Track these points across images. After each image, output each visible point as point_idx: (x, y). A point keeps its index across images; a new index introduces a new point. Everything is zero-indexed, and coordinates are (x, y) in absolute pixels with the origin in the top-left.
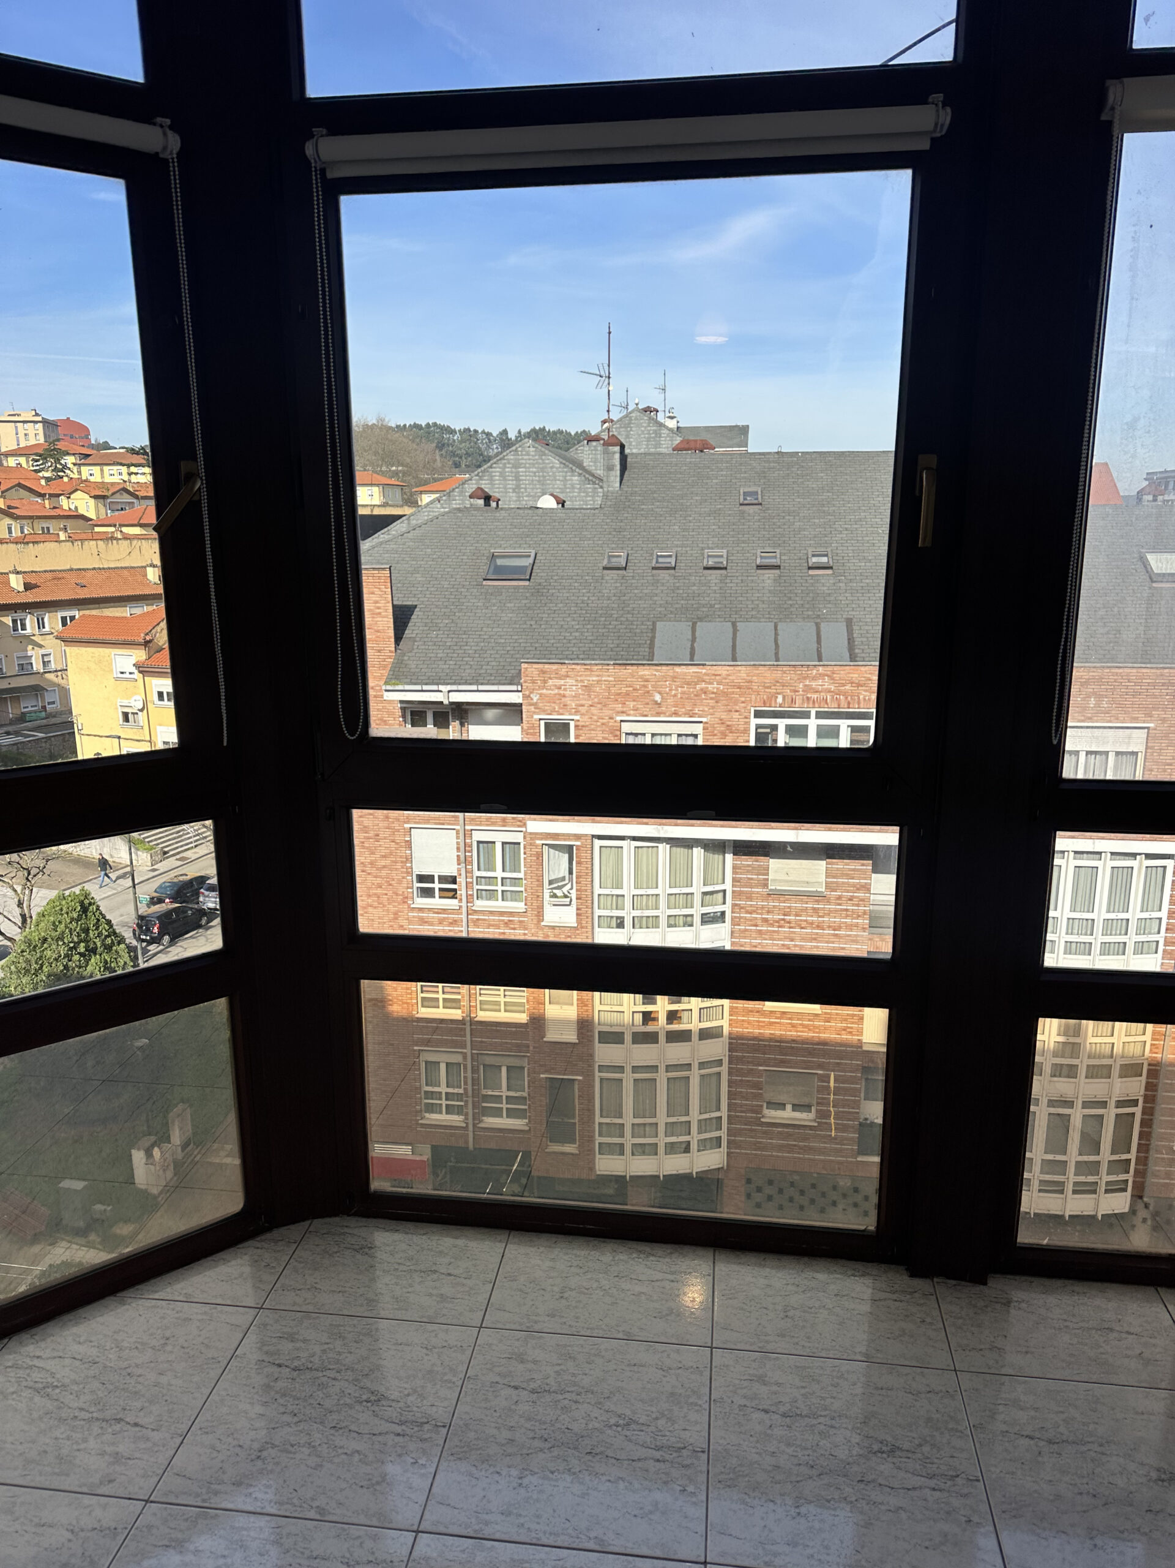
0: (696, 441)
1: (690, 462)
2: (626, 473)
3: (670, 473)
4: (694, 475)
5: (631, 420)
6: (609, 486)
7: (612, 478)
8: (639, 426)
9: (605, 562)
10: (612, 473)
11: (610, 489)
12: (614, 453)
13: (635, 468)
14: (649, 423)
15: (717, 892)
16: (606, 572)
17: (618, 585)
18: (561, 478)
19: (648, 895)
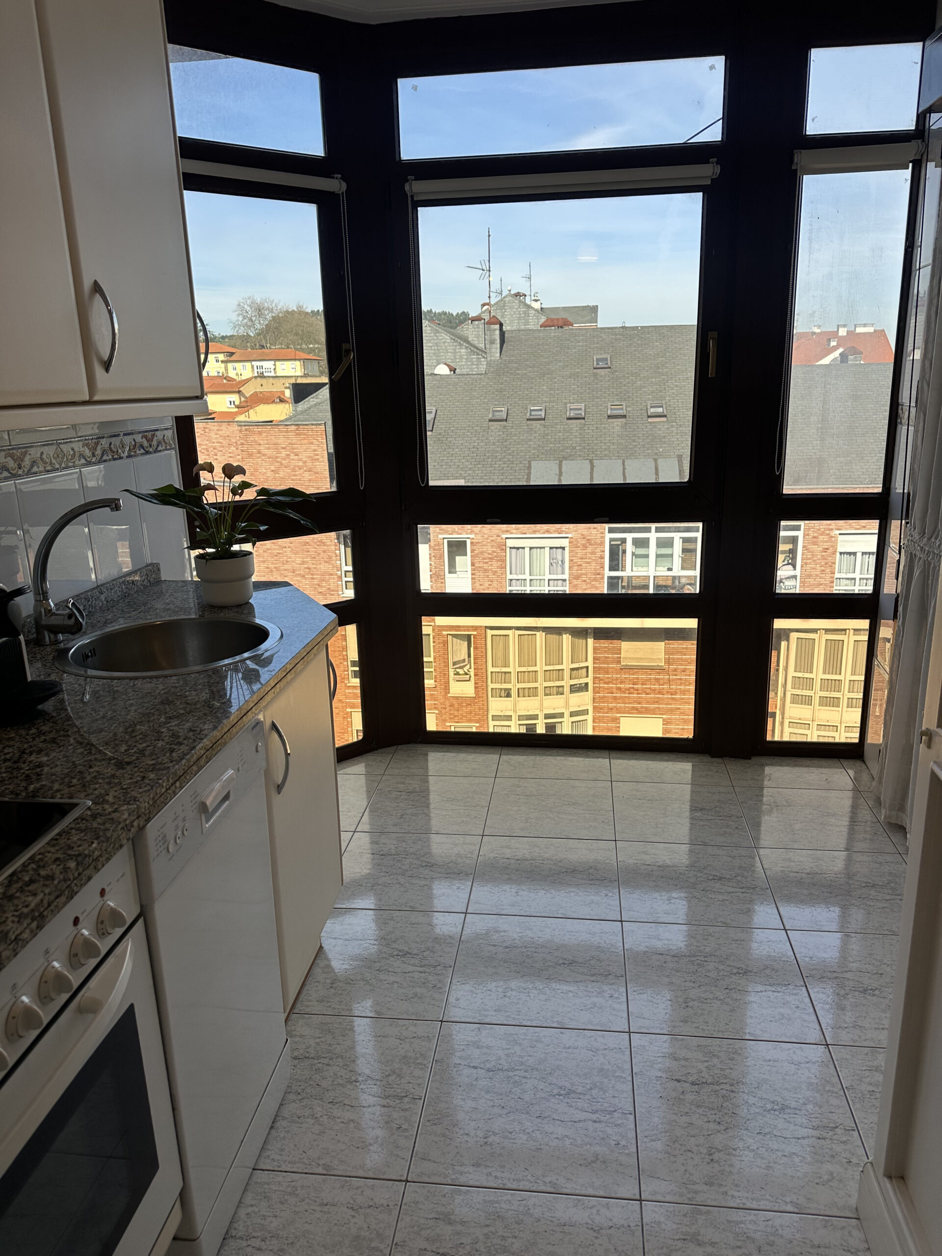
0: (558, 319)
1: (554, 336)
2: (505, 345)
3: (539, 345)
4: (557, 347)
5: (505, 303)
6: (491, 356)
7: (494, 350)
8: (511, 308)
9: (490, 416)
10: (494, 346)
11: (492, 358)
12: (495, 330)
13: (511, 341)
14: (520, 305)
15: (582, 668)
16: (491, 423)
17: (501, 433)
18: (452, 351)
19: (529, 672)
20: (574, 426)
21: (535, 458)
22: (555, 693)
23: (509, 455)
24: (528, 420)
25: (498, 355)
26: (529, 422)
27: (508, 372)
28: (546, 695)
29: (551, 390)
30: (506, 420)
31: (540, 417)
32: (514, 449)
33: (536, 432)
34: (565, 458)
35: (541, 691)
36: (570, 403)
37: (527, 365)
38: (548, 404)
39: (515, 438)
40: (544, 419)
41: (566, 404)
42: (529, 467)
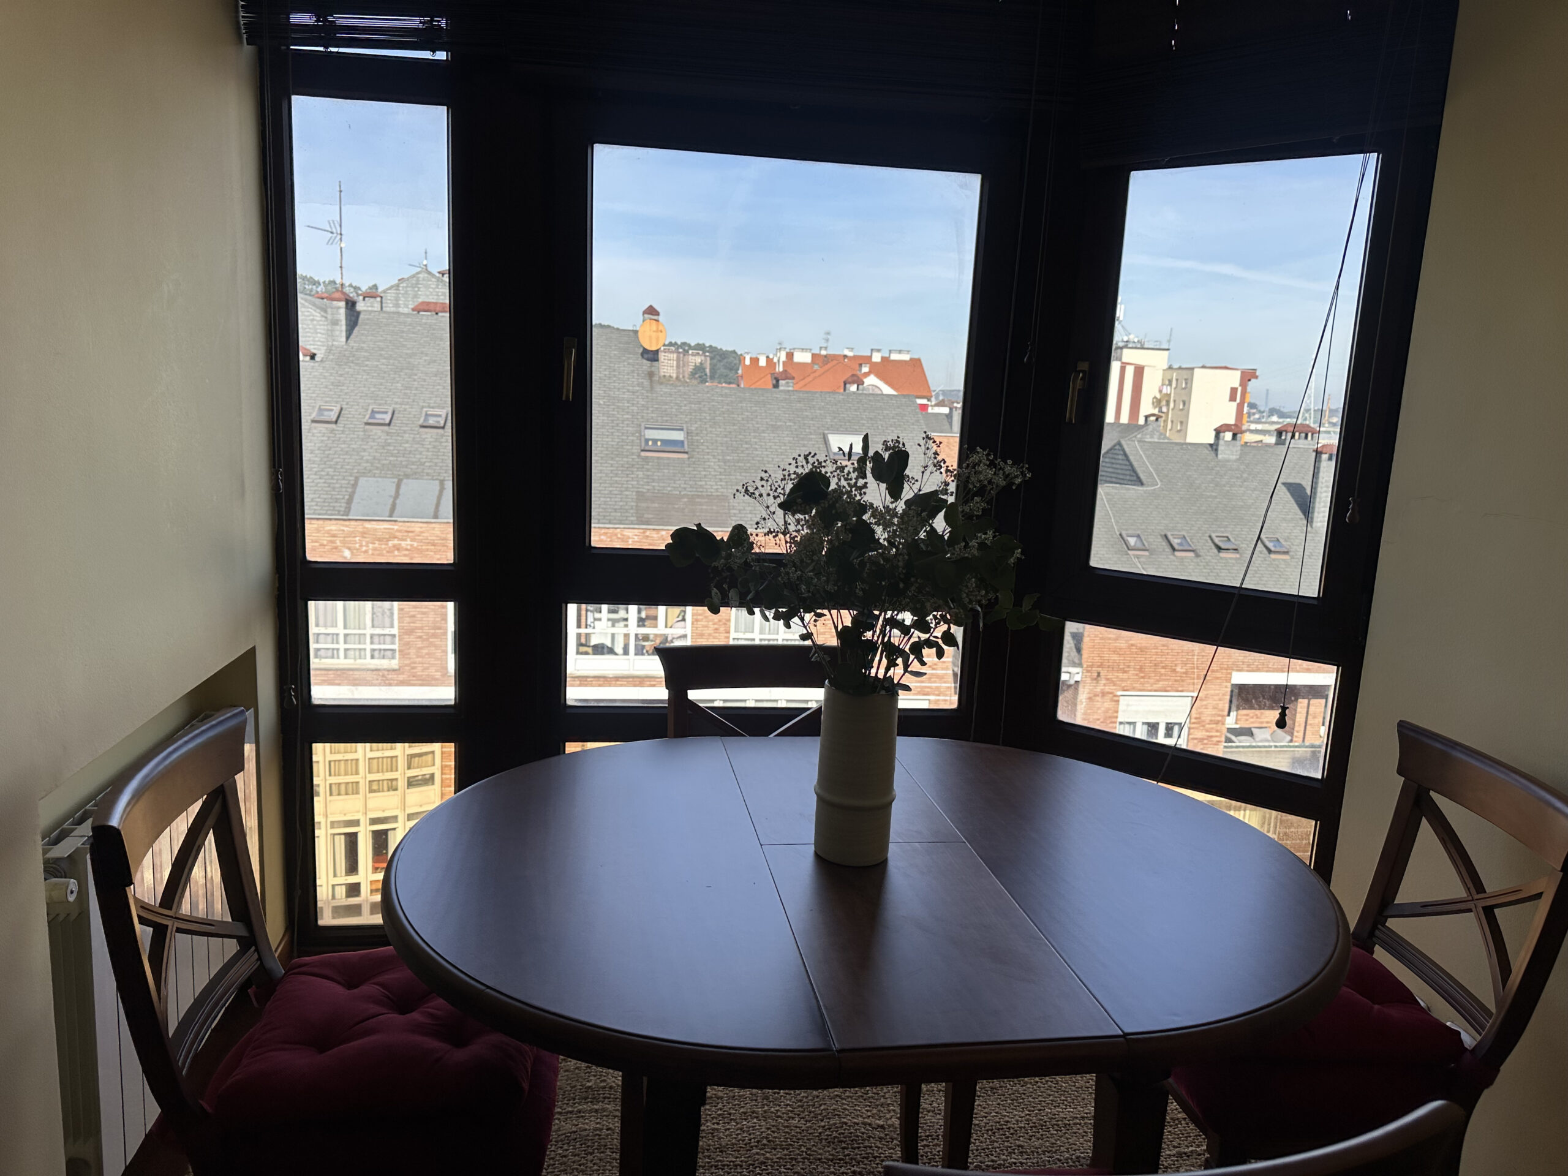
0: (436, 303)
1: (426, 324)
2: (357, 329)
3: (403, 332)
4: (427, 337)
6: (334, 340)
7: (337, 333)
10: (338, 327)
11: (335, 343)
12: (339, 308)
13: (366, 324)
14: (438, 285)
16: (314, 425)
17: (325, 438)
20: (429, 436)
21: (365, 473)
22: (386, 788)
23: (330, 467)
24: (367, 424)
25: (344, 339)
26: (367, 427)
27: (352, 362)
28: (371, 791)
29: (407, 388)
30: (336, 422)
31: (382, 422)
32: (338, 460)
33: (374, 440)
34: (407, 476)
35: (363, 787)
36: (429, 407)
37: (381, 355)
38: (397, 406)
39: (343, 446)
40: (389, 424)
41: (423, 407)
42: (355, 486)
